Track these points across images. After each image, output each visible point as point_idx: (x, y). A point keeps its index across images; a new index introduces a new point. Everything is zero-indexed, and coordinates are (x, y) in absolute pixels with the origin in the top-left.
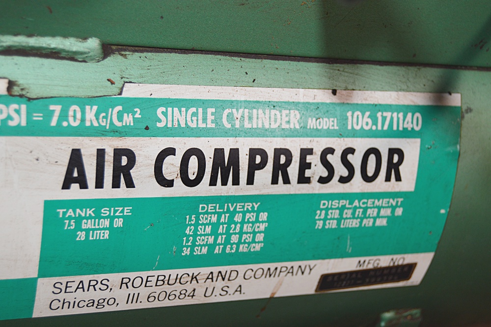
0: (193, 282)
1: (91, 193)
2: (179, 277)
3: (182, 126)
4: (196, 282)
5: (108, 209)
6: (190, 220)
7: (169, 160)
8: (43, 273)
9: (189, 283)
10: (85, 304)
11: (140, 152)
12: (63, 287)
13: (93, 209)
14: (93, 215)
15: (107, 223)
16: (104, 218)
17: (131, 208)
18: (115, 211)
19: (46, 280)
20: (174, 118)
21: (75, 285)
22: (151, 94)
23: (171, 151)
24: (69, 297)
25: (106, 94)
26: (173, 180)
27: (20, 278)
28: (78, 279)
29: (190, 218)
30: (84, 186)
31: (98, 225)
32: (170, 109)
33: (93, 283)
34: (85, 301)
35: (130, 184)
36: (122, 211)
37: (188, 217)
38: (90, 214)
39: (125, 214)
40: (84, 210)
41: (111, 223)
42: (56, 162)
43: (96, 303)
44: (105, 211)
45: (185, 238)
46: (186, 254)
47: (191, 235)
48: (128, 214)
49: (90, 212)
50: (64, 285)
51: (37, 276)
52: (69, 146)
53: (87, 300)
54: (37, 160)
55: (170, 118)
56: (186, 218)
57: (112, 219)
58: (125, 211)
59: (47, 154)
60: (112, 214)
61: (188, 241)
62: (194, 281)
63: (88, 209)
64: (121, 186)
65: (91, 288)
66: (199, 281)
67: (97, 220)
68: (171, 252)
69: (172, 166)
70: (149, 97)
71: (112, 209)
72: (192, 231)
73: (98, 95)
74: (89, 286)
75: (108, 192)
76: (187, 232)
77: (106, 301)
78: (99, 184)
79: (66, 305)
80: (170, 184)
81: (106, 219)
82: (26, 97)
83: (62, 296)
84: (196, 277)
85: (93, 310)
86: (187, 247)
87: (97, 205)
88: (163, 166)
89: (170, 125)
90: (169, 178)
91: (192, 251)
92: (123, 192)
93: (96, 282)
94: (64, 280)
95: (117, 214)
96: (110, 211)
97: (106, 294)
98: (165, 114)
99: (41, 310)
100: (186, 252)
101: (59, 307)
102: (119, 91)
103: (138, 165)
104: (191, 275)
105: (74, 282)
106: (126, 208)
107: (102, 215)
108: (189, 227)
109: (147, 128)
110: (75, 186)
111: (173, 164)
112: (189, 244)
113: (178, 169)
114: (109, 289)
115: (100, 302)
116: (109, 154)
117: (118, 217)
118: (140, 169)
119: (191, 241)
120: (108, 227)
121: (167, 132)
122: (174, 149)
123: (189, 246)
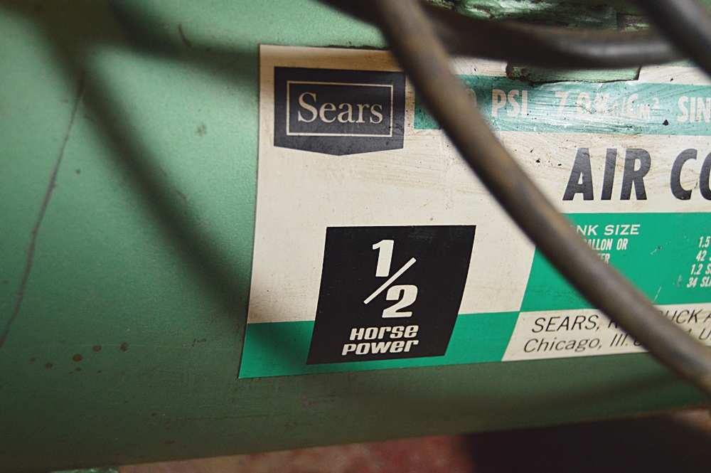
0: (691, 321)
1: (597, 206)
2: (677, 314)
3: (706, 121)
4: (694, 321)
5: (613, 227)
6: (704, 242)
7: (689, 164)
8: (526, 307)
9: (686, 322)
10: (565, 345)
11: (657, 154)
12: (545, 324)
13: (596, 226)
14: (595, 234)
15: (609, 244)
16: (607, 237)
17: (639, 226)
18: (621, 229)
19: (529, 314)
20: (698, 110)
21: (559, 322)
22: (672, 79)
23: (690, 154)
24: (549, 337)
25: (619, 79)
26: (691, 191)
27: (500, 311)
28: (564, 314)
29: (705, 239)
30: (589, 196)
31: (599, 247)
32: (693, 99)
33: (580, 320)
34: (565, 342)
35: (642, 196)
36: (629, 230)
37: (702, 238)
38: (592, 233)
39: (631, 233)
40: (586, 226)
41: (614, 245)
42: (560, 165)
43: (577, 345)
44: (609, 229)
45: (694, 266)
46: (692, 286)
47: (702, 262)
48: (635, 233)
49: (592, 230)
50: (547, 321)
51: (519, 310)
52: (576, 144)
53: (567, 341)
54: (538, 161)
55: (693, 111)
56: (700, 240)
57: (615, 238)
58: (632, 229)
59: (550, 155)
60: (616, 233)
61: (697, 269)
62: (693, 320)
63: (590, 226)
64: (631, 197)
65: (577, 325)
66: (698, 321)
67: (599, 240)
68: (676, 283)
69: (692, 173)
70: (670, 83)
71: (618, 226)
72: (704, 256)
73: (610, 80)
74: (575, 323)
75: (616, 205)
76: (698, 258)
77: (589, 342)
78: (607, 195)
79: (544, 346)
80: (686, 195)
81: (609, 240)
82: (529, 81)
83: (542, 335)
84: (696, 316)
85: (571, 353)
86: (694, 276)
87: (601, 220)
88: (681, 173)
89: (692, 120)
90: (686, 188)
91: (699, 282)
92: (633, 206)
93: (583, 319)
94: (548, 315)
95: (622, 233)
96: (615, 229)
97: (591, 334)
98: (688, 105)
99: (514, 353)
100: (693, 283)
101: (534, 349)
102: (635, 75)
103: (653, 171)
104: (691, 312)
105: (559, 317)
106: (633, 226)
107: (606, 234)
108: (701, 252)
109: (666, 123)
110: (579, 196)
111: (692, 171)
112: (698, 273)
113: (698, 176)
114: (596, 327)
115: (582, 343)
116: (621, 156)
117: (623, 237)
118: (654, 175)
119: (700, 269)
120: (610, 249)
121: (689, 130)
122: (696, 151)
123: (696, 276)
